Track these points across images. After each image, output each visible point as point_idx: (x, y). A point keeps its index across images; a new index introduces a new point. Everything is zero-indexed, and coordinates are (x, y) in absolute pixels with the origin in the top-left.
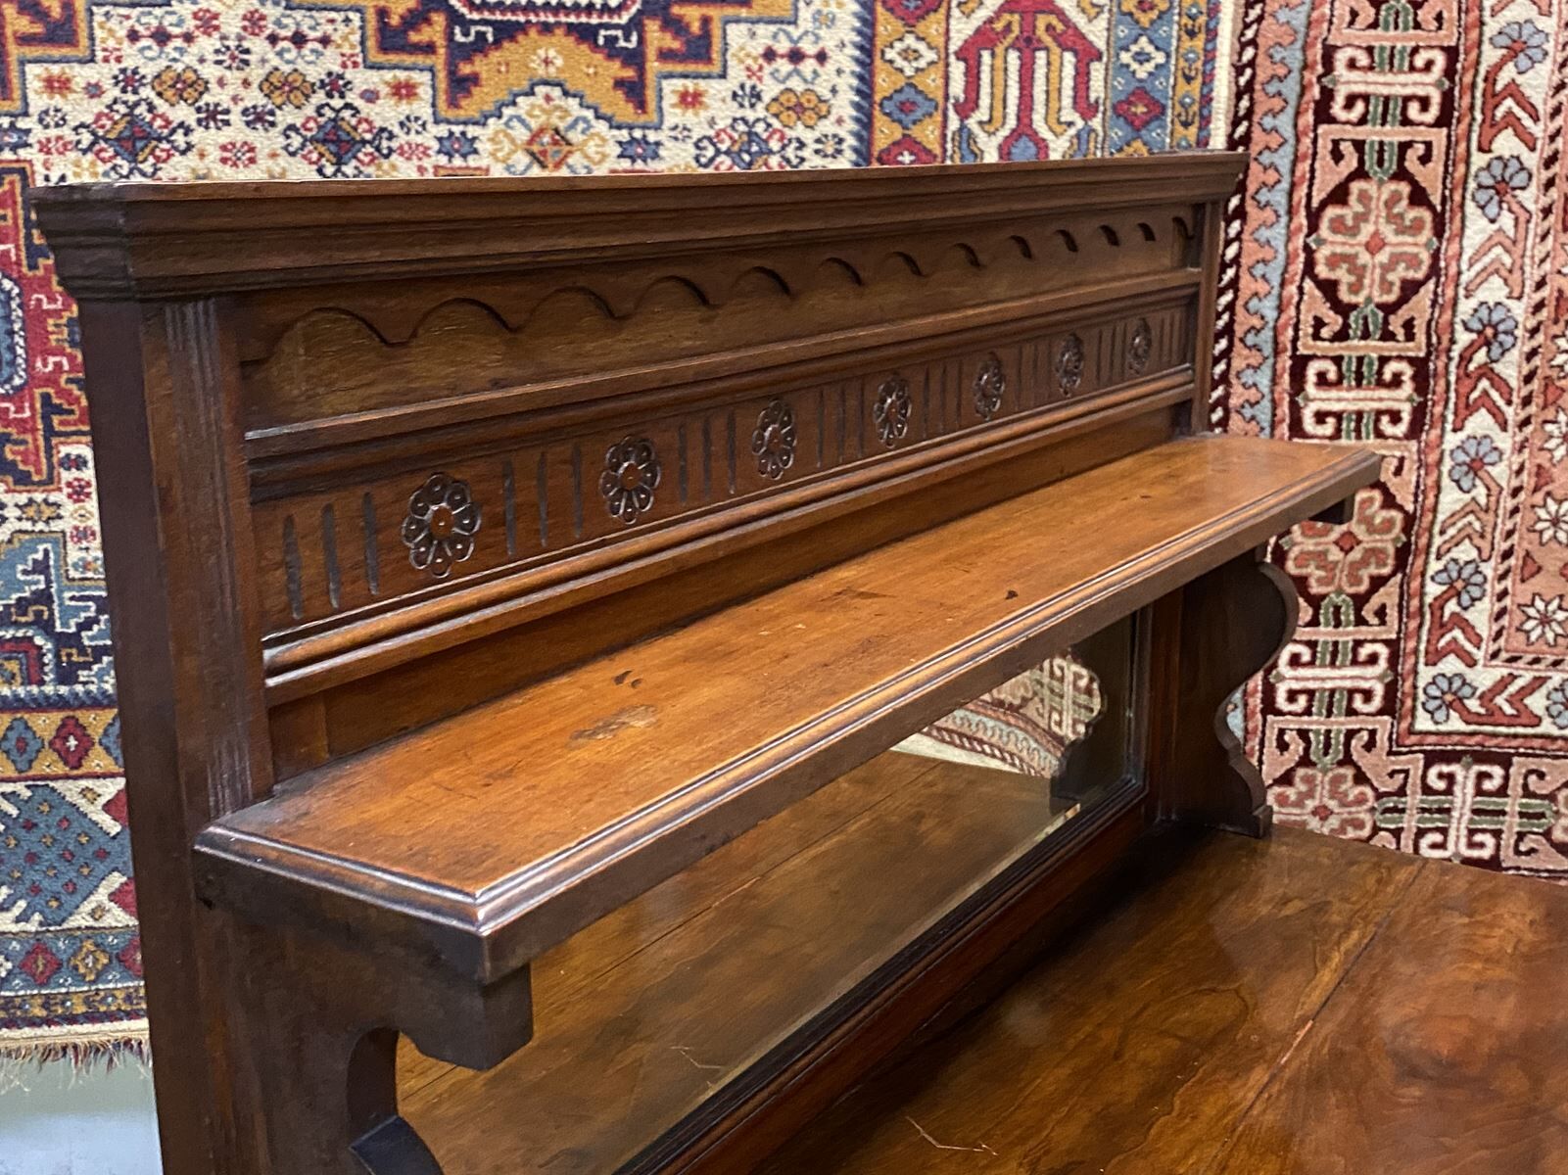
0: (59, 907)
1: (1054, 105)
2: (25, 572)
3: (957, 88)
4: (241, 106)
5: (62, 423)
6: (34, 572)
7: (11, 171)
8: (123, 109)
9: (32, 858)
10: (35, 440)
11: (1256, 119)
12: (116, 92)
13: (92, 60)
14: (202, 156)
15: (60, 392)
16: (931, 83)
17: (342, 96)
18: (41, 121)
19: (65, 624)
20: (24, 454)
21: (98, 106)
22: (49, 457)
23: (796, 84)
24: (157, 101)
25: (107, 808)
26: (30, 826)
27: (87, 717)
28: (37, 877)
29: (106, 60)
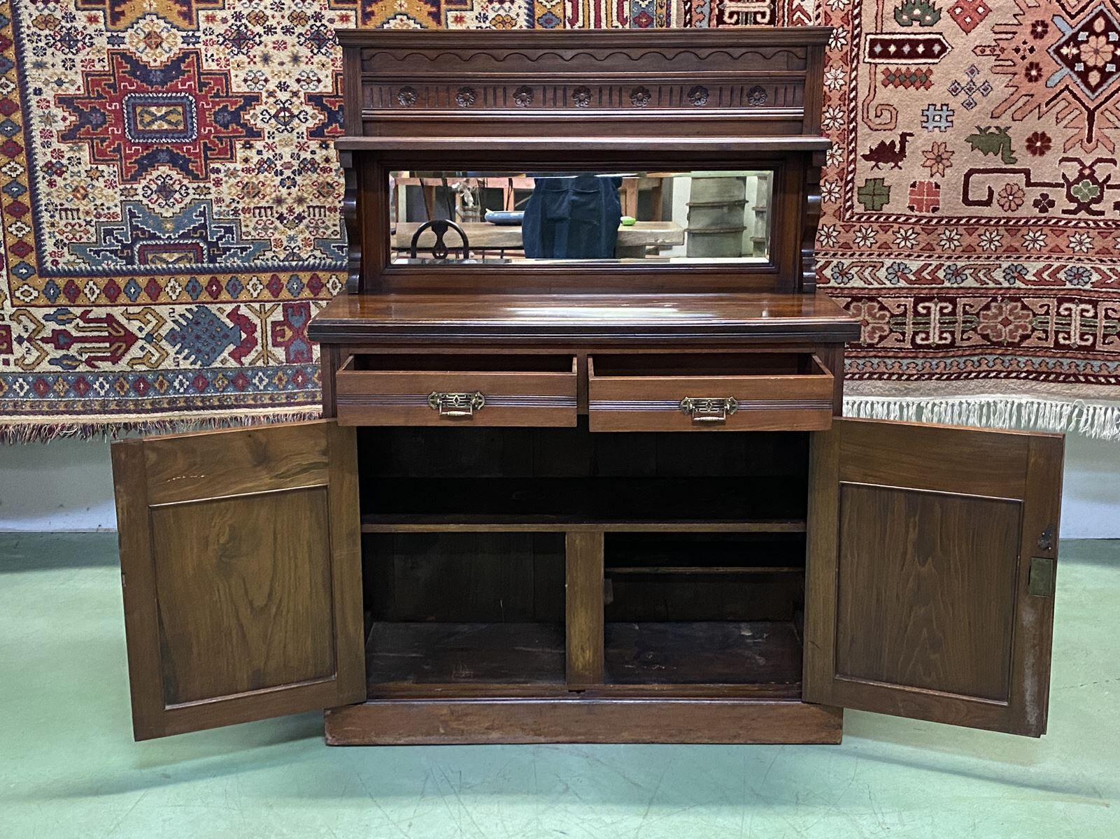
0: (209, 358)
1: (609, 19)
2: (196, 216)
3: (569, 13)
4: (281, 26)
5: (211, 154)
6: (200, 216)
7: (192, 53)
8: (235, 28)
9: (198, 337)
10: (201, 161)
11: (693, 23)
12: (233, 21)
13: (224, 8)
14: (266, 46)
15: (211, 142)
16: (558, 11)
17: (320, 21)
18: (204, 33)
19: (212, 238)
20: (196, 167)
21: (226, 27)
22: (206, 169)
23: (502, 12)
24: (248, 24)
25: (228, 316)
26: (198, 323)
27: (221, 277)
28: (200, 345)
29: (229, 8)
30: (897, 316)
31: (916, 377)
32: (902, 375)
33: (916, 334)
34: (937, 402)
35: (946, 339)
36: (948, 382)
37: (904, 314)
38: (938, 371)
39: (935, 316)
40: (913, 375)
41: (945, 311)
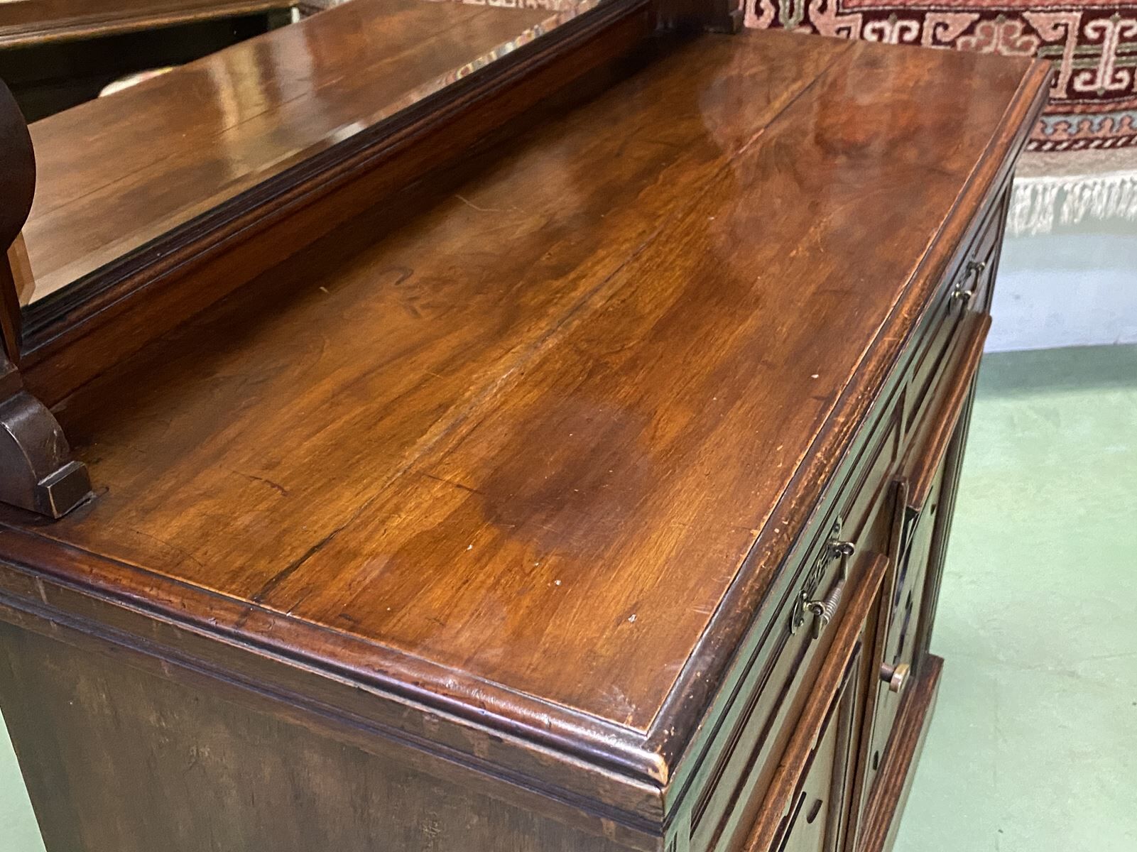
30: (1052, 43)
31: (1065, 145)
32: (1044, 143)
33: (1076, 73)
34: (1090, 182)
35: (1120, 81)
36: (1110, 151)
37: (1062, 41)
38: (1100, 134)
39: (1111, 43)
40: (1060, 142)
41: (1128, 34)
